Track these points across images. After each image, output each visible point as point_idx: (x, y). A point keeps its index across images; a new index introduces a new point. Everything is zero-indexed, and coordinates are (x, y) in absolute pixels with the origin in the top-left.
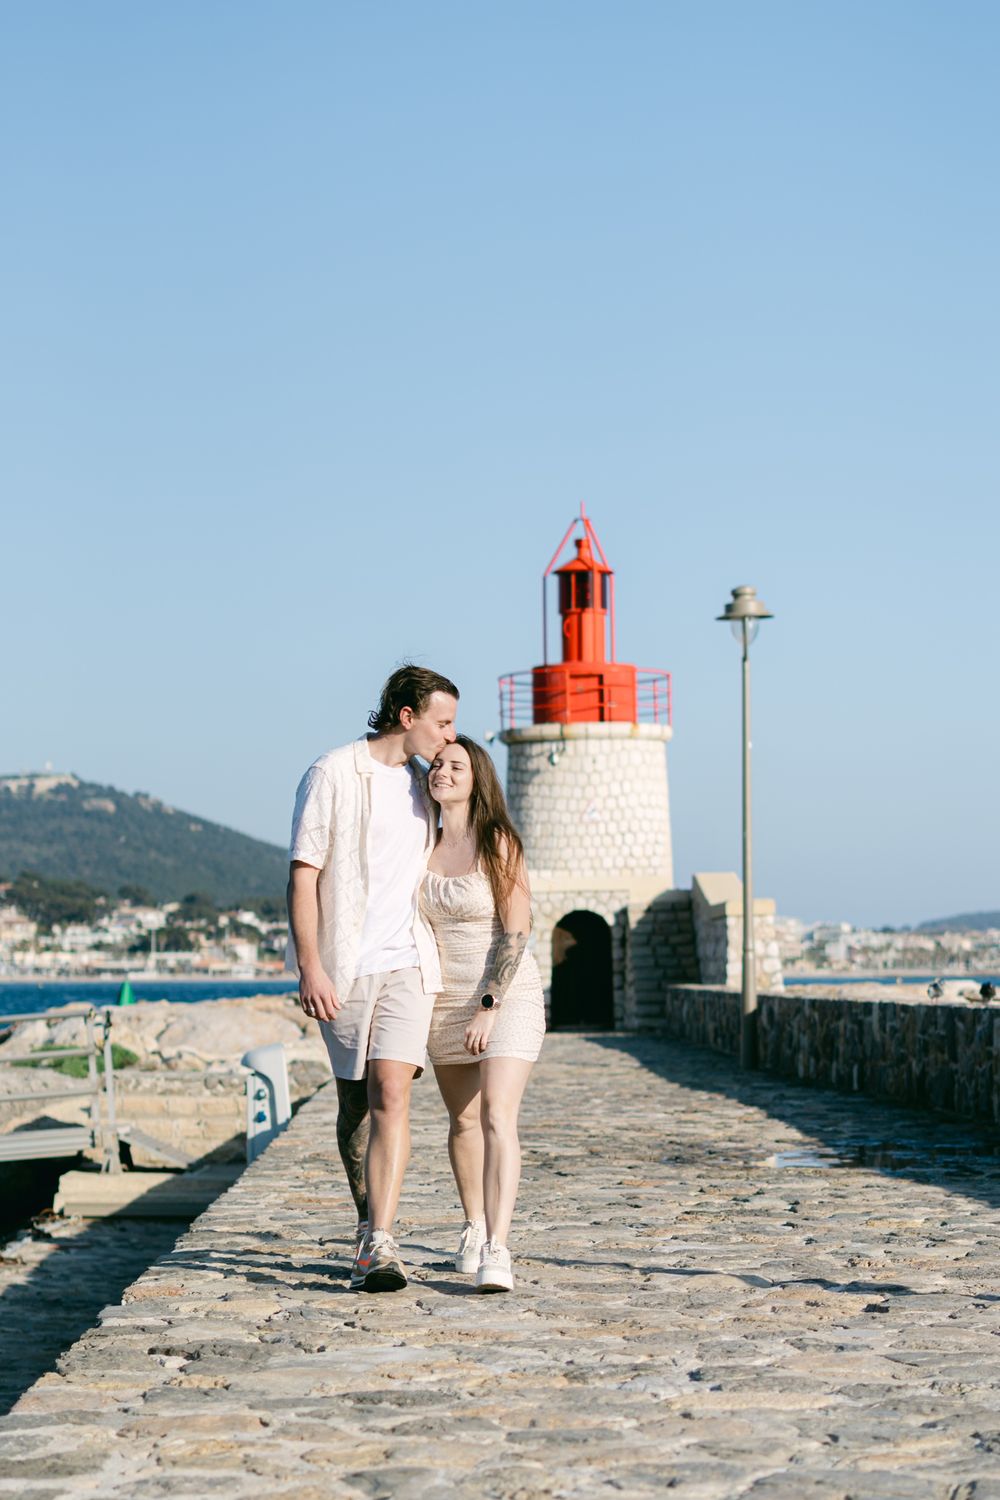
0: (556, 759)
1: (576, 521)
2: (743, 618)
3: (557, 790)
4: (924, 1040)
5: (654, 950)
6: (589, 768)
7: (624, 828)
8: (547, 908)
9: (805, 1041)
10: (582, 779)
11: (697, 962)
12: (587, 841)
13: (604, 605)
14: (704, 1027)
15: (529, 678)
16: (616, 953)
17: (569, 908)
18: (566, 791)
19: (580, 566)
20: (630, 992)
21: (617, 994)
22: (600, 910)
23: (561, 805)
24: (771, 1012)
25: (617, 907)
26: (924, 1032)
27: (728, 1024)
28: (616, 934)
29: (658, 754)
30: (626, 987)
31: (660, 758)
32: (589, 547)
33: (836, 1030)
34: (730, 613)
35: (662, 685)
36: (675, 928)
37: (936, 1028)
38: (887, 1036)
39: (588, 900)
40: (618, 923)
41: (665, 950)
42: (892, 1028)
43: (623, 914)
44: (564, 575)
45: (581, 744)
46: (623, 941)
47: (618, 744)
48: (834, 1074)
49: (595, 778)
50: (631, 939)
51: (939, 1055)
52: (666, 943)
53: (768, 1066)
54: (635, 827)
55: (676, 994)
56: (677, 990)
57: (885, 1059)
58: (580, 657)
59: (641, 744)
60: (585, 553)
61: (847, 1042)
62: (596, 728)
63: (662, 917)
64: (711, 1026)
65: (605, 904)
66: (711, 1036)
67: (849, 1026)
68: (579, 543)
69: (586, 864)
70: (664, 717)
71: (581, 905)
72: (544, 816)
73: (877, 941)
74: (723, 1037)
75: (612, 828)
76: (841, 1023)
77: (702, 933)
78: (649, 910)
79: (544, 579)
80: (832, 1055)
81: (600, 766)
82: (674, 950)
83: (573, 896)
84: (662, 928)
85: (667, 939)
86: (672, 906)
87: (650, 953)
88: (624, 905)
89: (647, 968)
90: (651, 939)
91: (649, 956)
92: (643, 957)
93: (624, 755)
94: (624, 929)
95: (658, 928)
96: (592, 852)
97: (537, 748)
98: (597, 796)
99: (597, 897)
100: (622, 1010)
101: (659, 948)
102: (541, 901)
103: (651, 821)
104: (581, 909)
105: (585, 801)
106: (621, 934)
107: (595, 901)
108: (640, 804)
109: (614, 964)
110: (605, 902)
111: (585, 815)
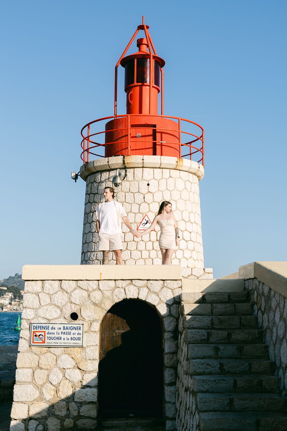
0: (119, 181)
1: (139, 29)
5: (217, 349)
6: (144, 189)
8: (97, 296)
10: (139, 198)
13: (157, 82)
16: (168, 346)
17: (119, 297)
18: (127, 207)
21: (168, 390)
22: (152, 300)
25: (169, 296)
28: (168, 325)
36: (235, 321)
39: (139, 288)
40: (170, 314)
41: (229, 350)
43: (176, 304)
44: (129, 61)
45: (138, 171)
46: (176, 334)
47: (166, 171)
49: (149, 198)
52: (228, 341)
58: (141, 112)
59: (183, 175)
60: (144, 47)
62: (150, 159)
63: (220, 308)
65: (157, 294)
68: (140, 43)
71: (132, 294)
78: (202, 301)
79: (116, 67)
81: (153, 188)
82: (240, 350)
83: (125, 283)
84: (221, 322)
85: (229, 335)
86: (229, 296)
87: (211, 353)
88: (177, 294)
89: (210, 374)
90: (209, 334)
91: (210, 357)
92: (204, 358)
93: (171, 181)
94: (177, 319)
95: (216, 322)
96: (145, 254)
97: (105, 175)
98: (150, 211)
99: (149, 285)
100: (173, 409)
101: (221, 347)
102: (90, 289)
103: (190, 232)
104: (133, 297)
105: (141, 215)
106: (173, 324)
107: (146, 290)
108: (183, 220)
109: (166, 357)
110: (157, 290)
111: (141, 226)
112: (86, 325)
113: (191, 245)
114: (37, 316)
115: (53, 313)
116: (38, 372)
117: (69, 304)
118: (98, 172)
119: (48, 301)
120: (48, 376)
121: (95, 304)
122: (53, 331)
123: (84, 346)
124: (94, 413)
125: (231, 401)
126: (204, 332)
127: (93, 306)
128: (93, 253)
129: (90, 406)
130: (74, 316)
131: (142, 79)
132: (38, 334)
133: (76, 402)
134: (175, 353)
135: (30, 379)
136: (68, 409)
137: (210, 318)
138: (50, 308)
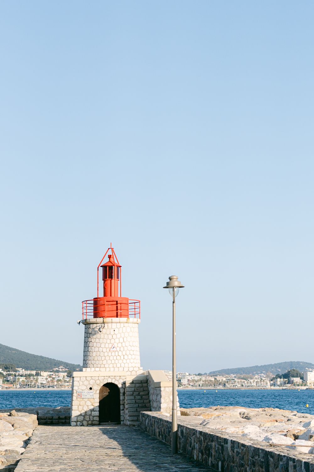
0: (101, 330)
1: (109, 249)
2: (173, 287)
3: (101, 341)
4: (253, 460)
5: (135, 397)
6: (112, 332)
7: (124, 354)
8: (98, 382)
9: (197, 446)
10: (110, 337)
11: (150, 401)
12: (111, 358)
13: (118, 278)
14: (154, 430)
15: (92, 302)
16: (121, 398)
18: (105, 341)
19: (111, 264)
20: (127, 411)
21: (121, 412)
22: (116, 383)
23: (103, 346)
24: (182, 432)
25: (122, 381)
26: (253, 457)
27: (164, 431)
29: (136, 328)
30: (125, 409)
31: (136, 330)
32: (113, 258)
33: (211, 446)
34: (168, 286)
35: (137, 304)
36: (142, 389)
37: (259, 457)
38: (235, 454)
39: (112, 379)
40: (122, 387)
41: (139, 397)
42: (237, 452)
43: (124, 383)
44: (104, 267)
45: (110, 325)
46: (124, 393)
47: (122, 325)
48: (210, 462)
49: (114, 337)
50: (127, 393)
51: (261, 469)
52: (139, 395)
53: (181, 451)
54: (128, 353)
55: (144, 415)
56: (144, 414)
57: (233, 463)
58: (111, 296)
59: (130, 325)
60: (112, 259)
61: (216, 451)
62: (115, 319)
63: (137, 385)
64: (157, 430)
65: (118, 381)
66: (157, 434)
67: (217, 446)
68: (110, 257)
69: (111, 366)
70: (137, 316)
71: (110, 381)
72: (97, 349)
73: (197, 378)
74: (162, 436)
75: (120, 353)
76: (213, 444)
77: (151, 391)
78: (133, 383)
79: (98, 268)
80: (209, 455)
81: (116, 332)
82: (142, 397)
83: (107, 377)
84: (137, 389)
85: (139, 393)
86: (141, 381)
87: (133, 398)
88: (124, 381)
89: (132, 403)
90: (133, 393)
91: (133, 399)
92: (131, 399)
93: (124, 328)
94: (125, 389)
95: (136, 389)
96: (113, 362)
97: (95, 325)
98: (115, 342)
99: (115, 378)
100: (123, 417)
101: (136, 396)
102: (96, 380)
103: (133, 351)
104: (110, 382)
105: (111, 344)
106: (123, 391)
107: (114, 379)
108: (130, 345)
109: (121, 401)
110: (118, 380)
111: (111, 349)
112: (95, 391)
113: (133, 357)
114: (79, 389)
115: (84, 388)
116: (80, 406)
117: (89, 385)
118: (91, 324)
119: (82, 384)
120: (83, 408)
121: (97, 384)
122: (84, 393)
123: (94, 398)
124: (98, 419)
125: (137, 409)
126: (132, 392)
127: (97, 385)
128: (90, 361)
129: (97, 417)
130: (91, 389)
131: (111, 277)
132: (79, 394)
133: (92, 416)
134: (124, 400)
135: (77, 409)
136: (90, 418)
137: (134, 388)
138: (83, 386)
